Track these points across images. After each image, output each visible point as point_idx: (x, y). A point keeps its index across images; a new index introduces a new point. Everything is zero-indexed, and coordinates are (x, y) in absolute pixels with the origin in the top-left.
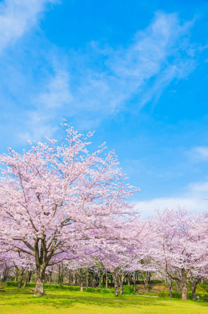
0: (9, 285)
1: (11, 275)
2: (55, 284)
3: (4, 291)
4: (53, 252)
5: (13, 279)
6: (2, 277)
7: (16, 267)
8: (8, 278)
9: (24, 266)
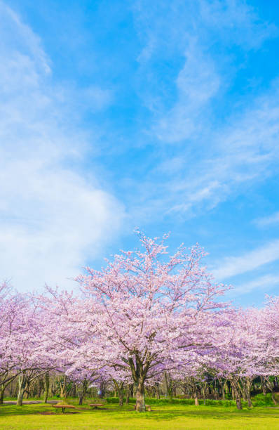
0: (109, 401)
1: (109, 389)
2: (166, 397)
3: (105, 409)
4: (148, 363)
5: (112, 394)
6: (99, 393)
7: (114, 380)
8: (106, 394)
9: (123, 379)
